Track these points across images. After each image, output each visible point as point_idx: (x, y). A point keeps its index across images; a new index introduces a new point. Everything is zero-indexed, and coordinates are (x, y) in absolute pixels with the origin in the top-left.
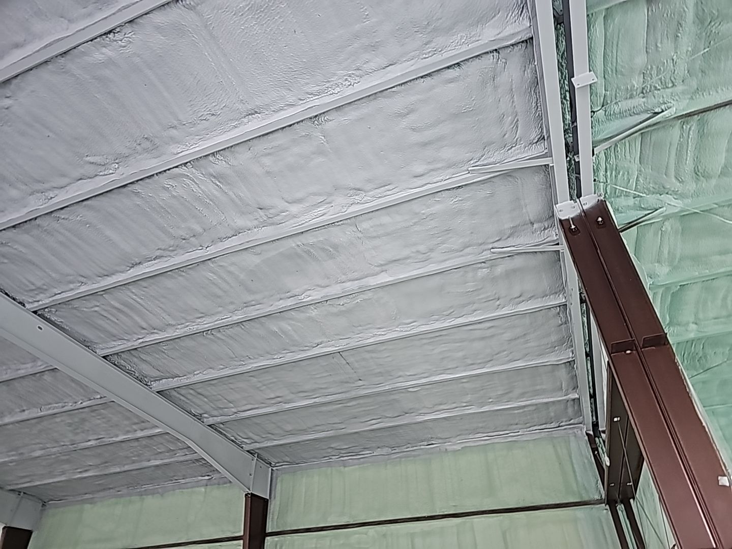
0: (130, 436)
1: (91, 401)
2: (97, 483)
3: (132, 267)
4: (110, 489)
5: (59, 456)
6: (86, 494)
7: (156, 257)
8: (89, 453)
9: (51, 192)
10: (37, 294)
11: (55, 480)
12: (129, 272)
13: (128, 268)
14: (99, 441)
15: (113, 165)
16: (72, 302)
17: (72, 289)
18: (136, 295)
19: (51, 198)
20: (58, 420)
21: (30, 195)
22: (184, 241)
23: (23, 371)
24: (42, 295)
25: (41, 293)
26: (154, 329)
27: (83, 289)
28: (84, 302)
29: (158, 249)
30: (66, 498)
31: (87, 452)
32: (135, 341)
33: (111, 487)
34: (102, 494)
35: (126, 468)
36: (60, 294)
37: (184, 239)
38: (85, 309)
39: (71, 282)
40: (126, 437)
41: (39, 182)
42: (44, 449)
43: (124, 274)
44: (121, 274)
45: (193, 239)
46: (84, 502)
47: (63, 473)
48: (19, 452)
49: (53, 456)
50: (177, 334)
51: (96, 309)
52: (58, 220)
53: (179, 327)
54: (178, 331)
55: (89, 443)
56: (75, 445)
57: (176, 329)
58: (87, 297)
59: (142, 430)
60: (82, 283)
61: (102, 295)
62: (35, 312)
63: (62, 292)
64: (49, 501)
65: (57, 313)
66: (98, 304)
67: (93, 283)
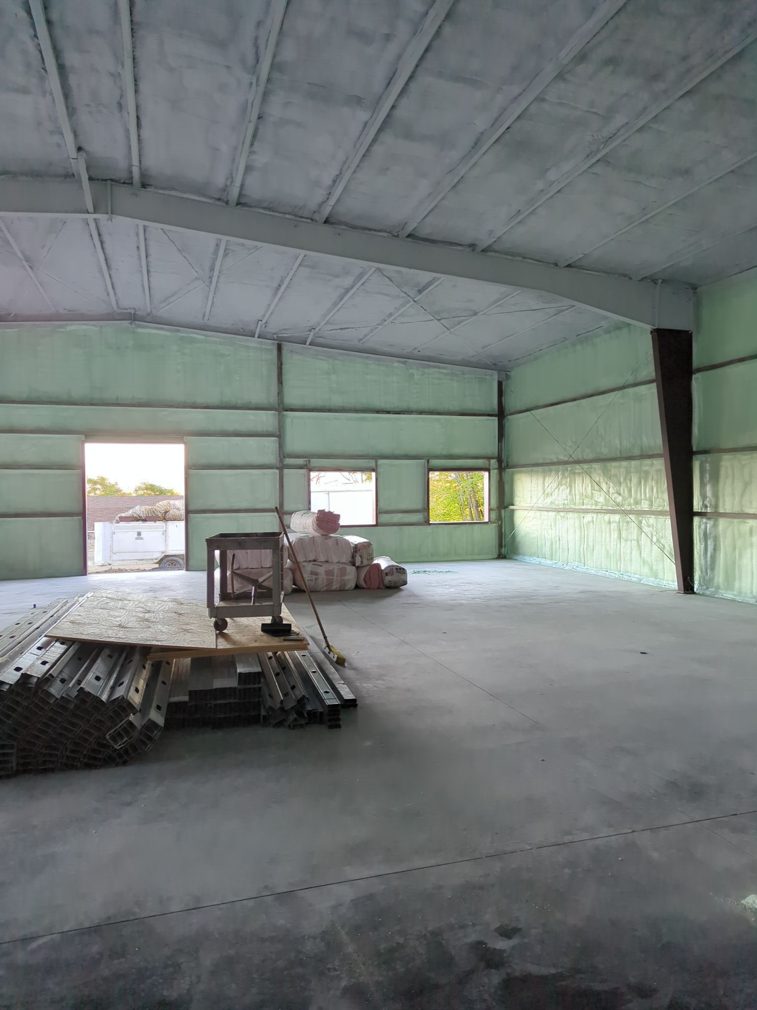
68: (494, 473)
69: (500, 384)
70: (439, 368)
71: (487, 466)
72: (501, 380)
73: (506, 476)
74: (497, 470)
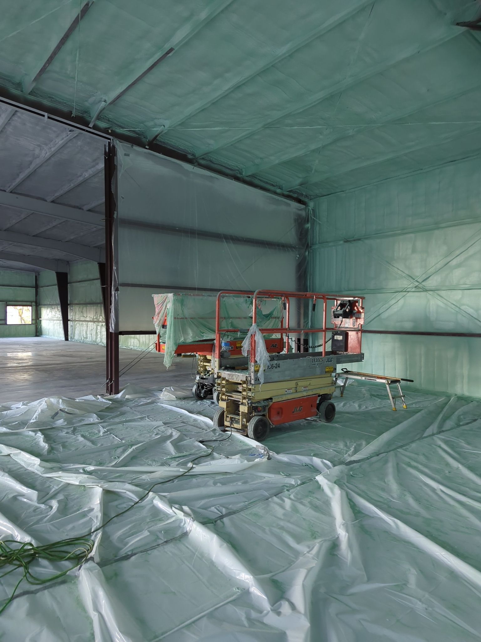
68: (34, 307)
69: (36, 277)
70: (11, 270)
71: (31, 305)
72: (36, 275)
73: (39, 308)
74: (35, 306)
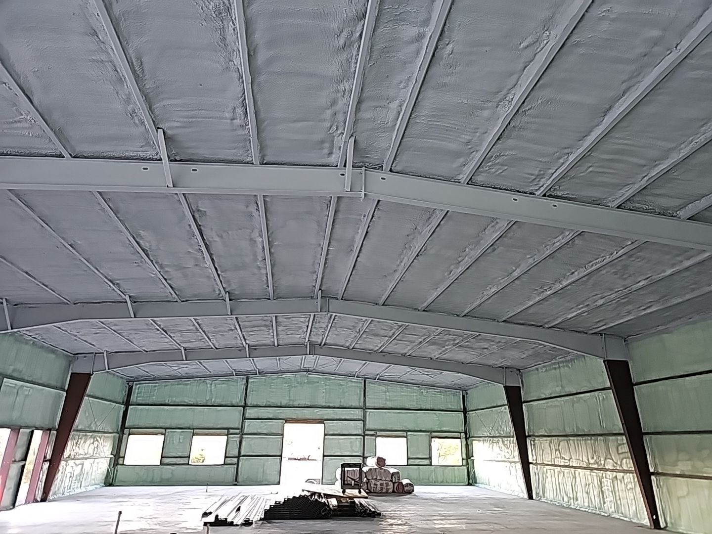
0: (678, 268)
1: (625, 249)
2: (664, 315)
3: (604, 116)
4: (680, 318)
5: (619, 301)
6: (658, 326)
7: (624, 93)
8: (644, 292)
9: (509, 95)
10: (539, 181)
11: (625, 320)
12: (604, 121)
13: (602, 118)
14: (649, 279)
15: (545, 34)
16: (568, 174)
17: (563, 163)
18: (621, 139)
19: (512, 99)
20: (604, 272)
21: (497, 107)
22: (646, 58)
23: (558, 244)
24: (543, 180)
25: (541, 178)
26: (656, 162)
27: (572, 158)
28: (578, 168)
29: (623, 83)
30: (641, 332)
31: (641, 292)
32: (641, 180)
33: (680, 316)
34: (674, 324)
35: (688, 297)
36: (555, 172)
37: (645, 55)
38: (581, 174)
39: (560, 158)
40: (674, 269)
41: (498, 92)
42: (604, 298)
43: (600, 127)
44: (597, 128)
45: (656, 49)
46: (659, 333)
47: (629, 313)
48: (586, 304)
49: (614, 302)
50: (683, 154)
51: (591, 169)
52: (525, 114)
53: (682, 146)
54: (682, 151)
55: (641, 284)
56: (629, 289)
57: (680, 150)
58: (578, 163)
59: (688, 259)
60: (569, 154)
61: (590, 155)
62: (544, 195)
63: (557, 170)
64: (628, 337)
65: (560, 188)
66: (590, 165)
67: (578, 149)
68: (463, 440)
69: (463, 397)
70: (434, 389)
73: (469, 442)
